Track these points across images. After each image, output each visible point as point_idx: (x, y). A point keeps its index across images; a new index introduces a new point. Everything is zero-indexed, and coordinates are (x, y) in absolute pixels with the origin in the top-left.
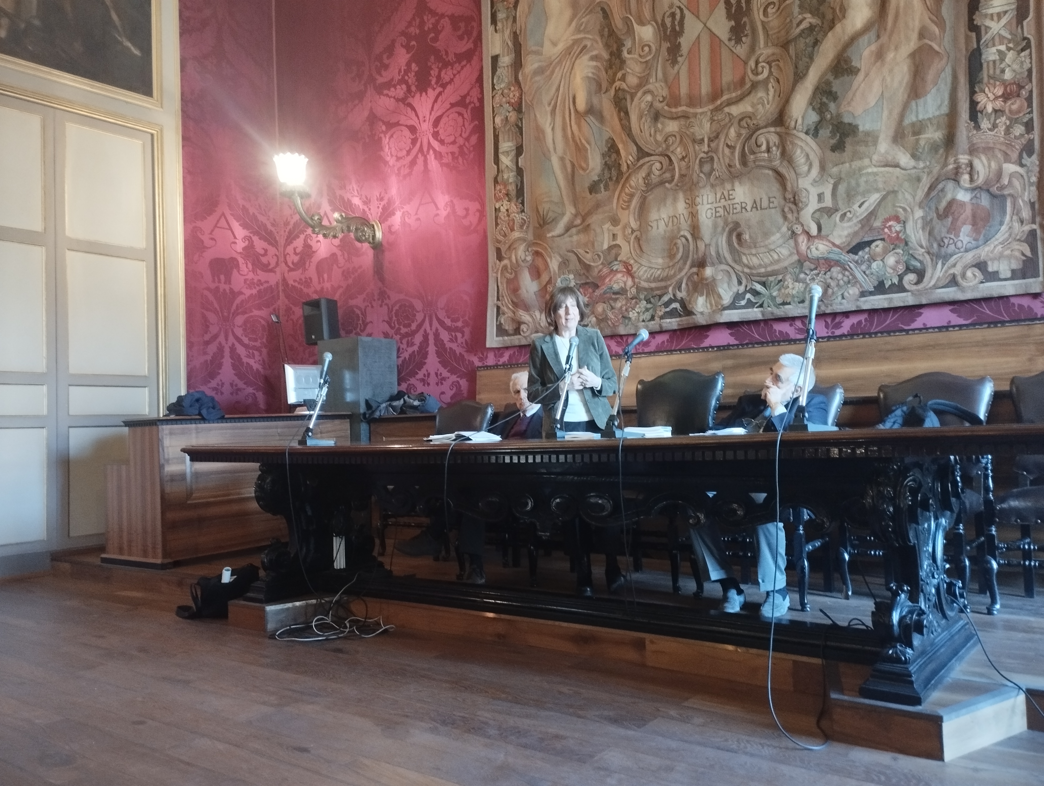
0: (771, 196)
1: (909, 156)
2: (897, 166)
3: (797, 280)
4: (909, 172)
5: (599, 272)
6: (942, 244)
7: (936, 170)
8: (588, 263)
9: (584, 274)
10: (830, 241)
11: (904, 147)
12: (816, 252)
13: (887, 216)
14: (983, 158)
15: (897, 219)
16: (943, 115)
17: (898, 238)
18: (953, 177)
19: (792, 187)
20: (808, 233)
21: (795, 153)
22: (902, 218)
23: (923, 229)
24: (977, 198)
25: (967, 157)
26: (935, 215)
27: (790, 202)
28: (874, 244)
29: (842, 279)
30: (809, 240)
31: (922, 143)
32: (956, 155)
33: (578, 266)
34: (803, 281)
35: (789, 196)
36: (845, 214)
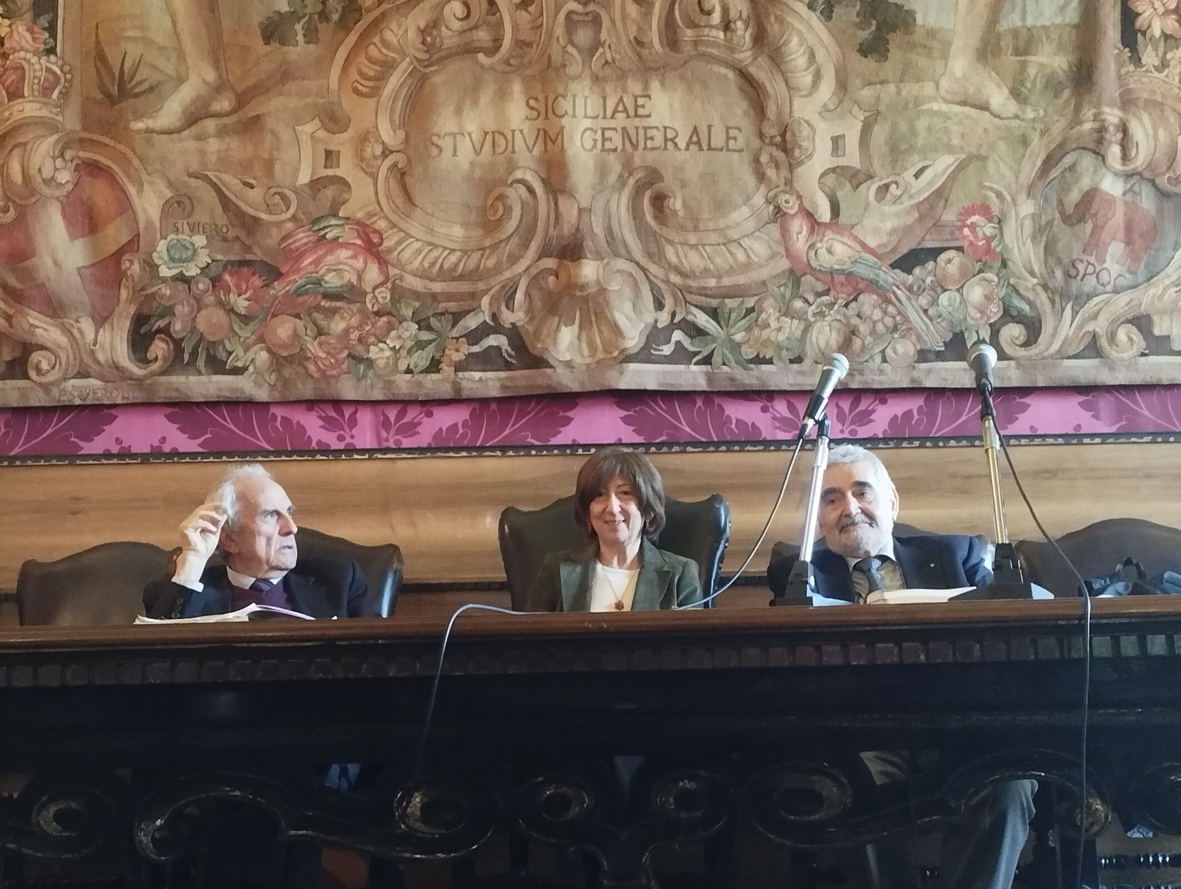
0: (730, 124)
1: (1006, 92)
2: (984, 107)
3: (787, 312)
4: (1006, 122)
5: (284, 238)
6: (1073, 272)
7: (1058, 128)
8: (251, 212)
9: (237, 238)
10: (856, 239)
11: (997, 74)
12: (828, 257)
13: (967, 204)
14: (1146, 118)
15: (985, 210)
16: (1066, 25)
17: (988, 250)
18: (1092, 146)
19: (780, 113)
20: (810, 216)
21: (787, 43)
22: (996, 211)
23: (1034, 238)
24: (1135, 192)
25: (1117, 112)
26: (1058, 215)
27: (772, 144)
28: (943, 257)
29: (882, 320)
30: (812, 230)
31: (1032, 71)
32: (1097, 105)
33: (221, 219)
34: (801, 316)
35: (771, 131)
36: (887, 187)
